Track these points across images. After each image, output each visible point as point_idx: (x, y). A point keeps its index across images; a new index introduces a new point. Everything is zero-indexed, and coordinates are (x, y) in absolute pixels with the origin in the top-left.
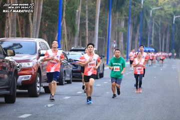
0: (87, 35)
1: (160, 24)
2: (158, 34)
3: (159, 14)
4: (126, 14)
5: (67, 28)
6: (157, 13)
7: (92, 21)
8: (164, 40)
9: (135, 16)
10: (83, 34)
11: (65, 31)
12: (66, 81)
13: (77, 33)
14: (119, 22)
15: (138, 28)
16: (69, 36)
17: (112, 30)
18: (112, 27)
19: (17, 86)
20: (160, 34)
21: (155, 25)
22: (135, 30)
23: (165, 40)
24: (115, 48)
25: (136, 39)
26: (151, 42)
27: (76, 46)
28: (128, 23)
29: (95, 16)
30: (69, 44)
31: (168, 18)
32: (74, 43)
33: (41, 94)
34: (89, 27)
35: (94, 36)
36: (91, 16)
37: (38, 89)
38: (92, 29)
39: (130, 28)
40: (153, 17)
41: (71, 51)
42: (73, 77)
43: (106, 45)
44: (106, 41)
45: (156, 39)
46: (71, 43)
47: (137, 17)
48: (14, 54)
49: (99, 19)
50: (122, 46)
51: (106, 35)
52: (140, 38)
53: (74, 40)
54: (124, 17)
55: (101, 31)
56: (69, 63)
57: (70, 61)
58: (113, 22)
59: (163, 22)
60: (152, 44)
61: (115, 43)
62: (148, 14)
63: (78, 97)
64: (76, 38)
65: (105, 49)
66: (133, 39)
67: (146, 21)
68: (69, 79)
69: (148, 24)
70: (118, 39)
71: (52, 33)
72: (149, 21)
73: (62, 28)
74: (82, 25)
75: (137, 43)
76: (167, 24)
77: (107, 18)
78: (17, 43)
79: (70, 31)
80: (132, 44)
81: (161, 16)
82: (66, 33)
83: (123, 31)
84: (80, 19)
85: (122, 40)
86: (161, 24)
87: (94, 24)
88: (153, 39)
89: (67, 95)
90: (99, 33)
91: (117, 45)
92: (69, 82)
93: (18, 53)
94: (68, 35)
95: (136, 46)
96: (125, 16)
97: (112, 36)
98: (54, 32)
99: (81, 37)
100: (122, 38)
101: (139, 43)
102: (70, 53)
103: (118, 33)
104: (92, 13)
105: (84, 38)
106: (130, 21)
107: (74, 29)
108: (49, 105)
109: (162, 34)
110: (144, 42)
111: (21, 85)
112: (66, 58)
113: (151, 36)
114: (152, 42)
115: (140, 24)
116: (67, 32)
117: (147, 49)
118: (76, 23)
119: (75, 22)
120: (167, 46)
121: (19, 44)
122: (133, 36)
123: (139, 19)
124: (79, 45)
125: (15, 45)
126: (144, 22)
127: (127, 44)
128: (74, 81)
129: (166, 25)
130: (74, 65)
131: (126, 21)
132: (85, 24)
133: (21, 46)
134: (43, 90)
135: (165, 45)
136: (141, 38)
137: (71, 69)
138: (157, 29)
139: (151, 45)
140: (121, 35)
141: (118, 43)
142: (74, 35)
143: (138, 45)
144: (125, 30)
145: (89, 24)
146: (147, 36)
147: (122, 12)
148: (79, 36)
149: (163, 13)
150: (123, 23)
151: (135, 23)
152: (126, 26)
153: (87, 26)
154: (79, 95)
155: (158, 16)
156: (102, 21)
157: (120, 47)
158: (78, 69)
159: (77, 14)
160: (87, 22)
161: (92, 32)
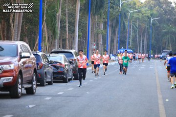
0: (68, 37)
1: (137, 26)
2: (136, 36)
3: (137, 16)
4: (104, 17)
5: (47, 31)
6: (135, 16)
7: (72, 24)
8: (141, 42)
10: (63, 37)
11: (46, 34)
12: (47, 82)
13: (58, 36)
14: (99, 26)
15: (117, 29)
16: (50, 39)
17: (91, 32)
20: (138, 36)
21: (133, 26)
23: (143, 41)
24: (95, 50)
25: (115, 41)
26: (129, 44)
27: (56, 48)
28: (107, 26)
29: (74, 19)
30: (50, 47)
31: (145, 21)
32: (54, 45)
33: (23, 95)
34: (69, 30)
35: (74, 38)
36: (71, 19)
37: (20, 90)
38: (72, 32)
39: (109, 30)
40: (130, 19)
41: (52, 53)
42: (54, 78)
43: (86, 48)
45: (134, 40)
46: (52, 45)
47: (115, 20)
49: (79, 22)
50: (101, 47)
51: (86, 38)
52: (118, 39)
53: (55, 42)
55: (81, 34)
56: (50, 65)
57: (51, 62)
58: (93, 25)
59: (140, 24)
60: (131, 46)
61: (94, 45)
62: (126, 17)
63: (59, 97)
64: (57, 41)
66: (112, 41)
67: (124, 23)
68: (50, 80)
69: (126, 26)
70: (98, 41)
71: (33, 36)
72: (127, 23)
73: (43, 31)
74: (63, 28)
75: (116, 44)
76: (144, 26)
77: (86, 20)
79: (51, 33)
80: (111, 46)
81: (139, 19)
82: (46, 36)
83: (102, 33)
84: (61, 22)
85: (101, 42)
86: (139, 26)
87: (74, 26)
88: (131, 41)
89: (49, 96)
90: (79, 36)
91: (96, 47)
92: (50, 83)
95: (115, 47)
96: (104, 19)
97: (91, 38)
98: (35, 35)
99: (61, 39)
100: (102, 40)
101: (118, 45)
102: (51, 55)
103: (97, 36)
104: (72, 17)
105: (64, 40)
106: (109, 23)
107: (54, 32)
108: (31, 106)
109: (140, 36)
110: (122, 43)
111: (3, 86)
112: (46, 60)
113: (129, 38)
114: (131, 43)
116: (48, 35)
118: (57, 26)
119: (55, 25)
120: (145, 47)
121: (1, 47)
122: (111, 38)
123: (117, 22)
124: (60, 47)
126: (122, 25)
127: (106, 46)
128: (54, 82)
130: (54, 66)
131: (105, 23)
132: (65, 27)
133: (3, 49)
134: (24, 91)
135: (143, 46)
136: (120, 40)
137: (52, 70)
138: (135, 31)
139: (129, 47)
140: (101, 36)
141: (97, 45)
142: (55, 38)
143: (117, 46)
144: (104, 32)
145: (69, 26)
146: (125, 38)
147: (101, 16)
149: (140, 15)
150: (102, 26)
151: (114, 25)
152: (105, 28)
153: (67, 29)
154: (59, 96)
155: (136, 18)
156: (82, 24)
157: (100, 49)
158: (59, 70)
159: (57, 17)
160: (67, 25)
161: (72, 35)
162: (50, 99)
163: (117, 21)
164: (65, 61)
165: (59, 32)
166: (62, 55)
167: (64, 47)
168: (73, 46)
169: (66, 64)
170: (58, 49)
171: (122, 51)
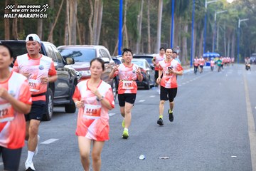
0: (149, 41)
1: (224, 28)
2: (223, 38)
3: (224, 18)
4: (189, 18)
5: (128, 35)
6: (222, 17)
7: (154, 27)
8: (229, 45)
9: (199, 21)
10: (145, 40)
11: (126, 38)
13: (139, 40)
14: (183, 27)
15: (203, 32)
16: (131, 42)
17: (175, 35)
18: (175, 32)
20: (225, 39)
21: (220, 29)
22: (199, 35)
23: (231, 44)
25: (201, 45)
26: (215, 47)
27: (137, 52)
28: (191, 28)
29: (157, 21)
31: (233, 22)
32: (135, 49)
34: (151, 33)
35: (156, 42)
36: (153, 21)
38: (154, 35)
39: (194, 33)
40: (217, 21)
45: (221, 44)
47: (200, 23)
48: (73, 63)
49: (162, 24)
50: (185, 51)
51: (169, 41)
52: (204, 43)
53: (135, 47)
54: (187, 22)
55: (164, 37)
58: (177, 27)
59: (228, 26)
60: (217, 49)
61: (178, 49)
62: (212, 18)
63: (140, 105)
64: (138, 45)
66: (197, 44)
67: (210, 25)
69: (213, 28)
70: (182, 44)
71: (113, 39)
72: (213, 25)
73: (123, 34)
74: (144, 31)
75: (201, 48)
76: (231, 27)
77: (169, 22)
78: (77, 51)
79: (131, 37)
80: (196, 50)
81: (226, 20)
82: (127, 39)
83: (186, 36)
84: (142, 24)
85: (185, 46)
86: (226, 28)
87: (156, 29)
88: (217, 44)
90: (162, 39)
91: (180, 51)
93: (78, 61)
94: (129, 42)
95: (200, 51)
96: (188, 20)
97: (175, 41)
98: (115, 38)
99: (143, 43)
100: (186, 43)
101: (203, 48)
103: (182, 39)
104: (154, 18)
105: (146, 44)
106: (194, 26)
107: (135, 35)
109: (227, 39)
110: (208, 47)
113: (216, 41)
114: (217, 47)
115: (204, 29)
116: (129, 38)
117: (212, 55)
118: (138, 28)
119: (136, 27)
120: (233, 51)
121: (79, 52)
122: (197, 41)
124: (141, 51)
125: (75, 53)
126: (208, 26)
127: (190, 49)
129: (231, 29)
131: (190, 26)
132: (146, 29)
133: (81, 54)
135: (230, 50)
136: (206, 44)
138: (221, 34)
140: (185, 40)
141: (181, 49)
142: (136, 41)
144: (188, 35)
145: (151, 29)
146: (211, 40)
147: (185, 17)
148: (141, 43)
149: (228, 17)
150: (186, 28)
151: (199, 27)
152: (190, 30)
153: (149, 32)
154: (140, 103)
155: (223, 20)
156: (165, 27)
157: (184, 53)
159: (138, 20)
160: (149, 27)
161: (155, 38)
163: (203, 23)
164: (147, 66)
165: (140, 34)
166: (144, 60)
167: (146, 52)
168: (155, 50)
169: (148, 69)
170: (139, 53)
171: (208, 55)
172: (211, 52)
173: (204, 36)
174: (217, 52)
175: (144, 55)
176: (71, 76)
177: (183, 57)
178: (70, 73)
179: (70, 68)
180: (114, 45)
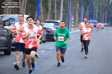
0: (56, 12)
7: (59, 4)
8: (103, 15)
10: (53, 12)
11: (42, 10)
12: (42, 41)
13: (50, 11)
14: (76, 5)
15: (88, 8)
17: (71, 9)
18: (71, 7)
19: (12, 44)
20: (101, 12)
21: (98, 6)
22: (85, 9)
23: (105, 15)
24: (73, 21)
26: (95, 17)
27: (48, 19)
29: (60, 0)
30: (44, 18)
31: (106, 2)
34: (57, 8)
35: (60, 13)
36: (58, 1)
38: (59, 9)
39: (83, 8)
40: (97, 1)
41: (46, 22)
42: (47, 38)
43: (68, 19)
44: (67, 16)
45: (99, 15)
46: (46, 17)
47: (86, 2)
48: (9, 25)
49: (63, 3)
50: (77, 19)
51: (67, 13)
52: (88, 14)
54: (78, 1)
55: (64, 10)
56: (44, 30)
58: (72, 4)
60: (97, 18)
61: (73, 17)
63: (50, 51)
64: (49, 15)
65: (67, 21)
66: (84, 15)
68: (44, 40)
69: (94, 6)
70: (75, 15)
71: (33, 11)
72: (94, 4)
73: (40, 8)
74: (53, 6)
76: (105, 5)
77: (68, 2)
78: (12, 17)
79: (45, 10)
82: (42, 11)
85: (77, 16)
86: (102, 5)
87: (60, 6)
88: (97, 15)
89: (43, 50)
90: (63, 11)
91: (74, 19)
93: (12, 24)
94: (44, 13)
97: (71, 13)
98: (35, 10)
100: (78, 14)
102: (45, 24)
103: (75, 12)
105: (53, 14)
106: (83, 4)
107: (47, 9)
109: (103, 12)
110: (91, 17)
111: (14, 43)
113: (96, 13)
114: (97, 16)
115: (89, 5)
116: (43, 11)
117: (93, 21)
119: (48, 4)
120: (106, 19)
121: (13, 18)
122: (84, 13)
123: (88, 3)
124: (50, 18)
125: (10, 19)
126: (91, 4)
127: (80, 18)
128: (47, 41)
130: (47, 31)
131: (80, 4)
133: (14, 20)
135: (104, 18)
136: (90, 14)
137: (46, 33)
138: (99, 9)
140: (77, 12)
141: (75, 17)
142: (47, 13)
144: (79, 9)
146: (93, 13)
148: (51, 13)
150: (78, 5)
151: (86, 5)
152: (80, 6)
156: (65, 4)
158: (50, 34)
160: (56, 4)
161: (59, 11)
162: (44, 52)
164: (54, 28)
165: (50, 9)
166: (52, 24)
167: (53, 19)
168: (59, 18)
170: (49, 20)
171: (91, 21)
172: (93, 19)
173: (89, 10)
174: (96, 20)
175: (53, 21)
176: (8, 33)
177: (76, 22)
178: (7, 31)
179: (8, 28)
180: (34, 15)
